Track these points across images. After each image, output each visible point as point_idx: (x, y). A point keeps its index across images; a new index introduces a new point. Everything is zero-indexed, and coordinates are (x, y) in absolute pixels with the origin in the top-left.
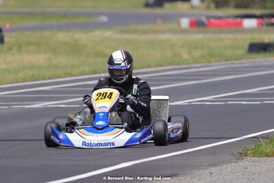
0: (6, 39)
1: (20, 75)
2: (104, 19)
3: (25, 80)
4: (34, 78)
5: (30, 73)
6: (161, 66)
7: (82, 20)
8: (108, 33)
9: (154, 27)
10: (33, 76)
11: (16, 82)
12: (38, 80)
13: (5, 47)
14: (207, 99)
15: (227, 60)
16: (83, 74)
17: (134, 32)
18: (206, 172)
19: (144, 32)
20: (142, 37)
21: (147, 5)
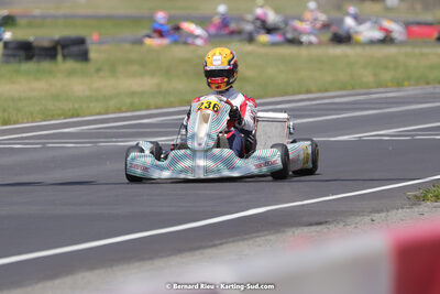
0: (92, 55)
1: (112, 103)
3: (120, 111)
4: (133, 108)
5: (128, 101)
6: (327, 91)
10: (132, 104)
12: (140, 110)
13: (90, 67)
14: (386, 133)
15: (428, 83)
18: (367, 219)
20: (304, 52)
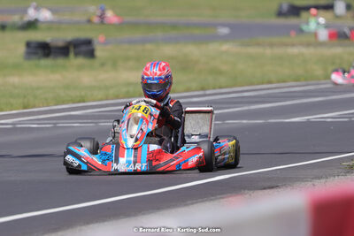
0: (98, 53)
2: (225, 31)
3: (118, 97)
4: (128, 95)
7: (197, 32)
8: (225, 47)
9: (285, 40)
11: (107, 99)
13: (96, 62)
16: (188, 90)
17: (258, 44)
19: (271, 45)
20: (268, 51)
21: (280, 14)
